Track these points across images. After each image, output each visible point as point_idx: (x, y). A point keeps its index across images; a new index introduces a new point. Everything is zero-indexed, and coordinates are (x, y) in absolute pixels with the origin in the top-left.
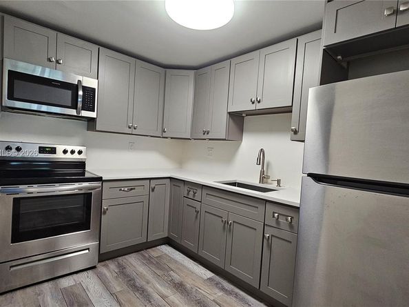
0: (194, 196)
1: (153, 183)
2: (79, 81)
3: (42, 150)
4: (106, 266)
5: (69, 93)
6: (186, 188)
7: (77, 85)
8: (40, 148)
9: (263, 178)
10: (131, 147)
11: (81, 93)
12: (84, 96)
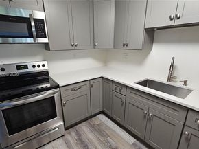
0: (120, 91)
1: (92, 82)
2: (30, 15)
3: (19, 67)
4: (70, 133)
5: (25, 25)
6: (114, 85)
7: (29, 19)
8: (17, 66)
9: (171, 78)
10: (75, 57)
11: (33, 24)
12: (36, 26)
